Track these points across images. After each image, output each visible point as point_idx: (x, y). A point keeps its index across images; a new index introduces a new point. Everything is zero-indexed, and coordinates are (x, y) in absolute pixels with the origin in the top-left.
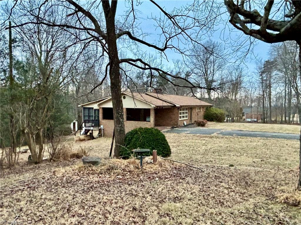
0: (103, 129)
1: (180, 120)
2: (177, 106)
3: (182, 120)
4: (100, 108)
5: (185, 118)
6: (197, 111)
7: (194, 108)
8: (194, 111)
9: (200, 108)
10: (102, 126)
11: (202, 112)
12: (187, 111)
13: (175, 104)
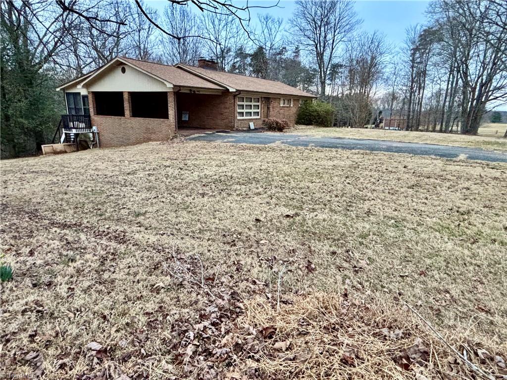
0: (98, 133)
1: (239, 120)
2: (231, 90)
3: (246, 120)
4: (89, 92)
5: (253, 117)
6: (281, 105)
7: (275, 99)
8: (274, 104)
9: (289, 101)
10: (94, 128)
11: (293, 109)
12: (259, 104)
13: (228, 87)
